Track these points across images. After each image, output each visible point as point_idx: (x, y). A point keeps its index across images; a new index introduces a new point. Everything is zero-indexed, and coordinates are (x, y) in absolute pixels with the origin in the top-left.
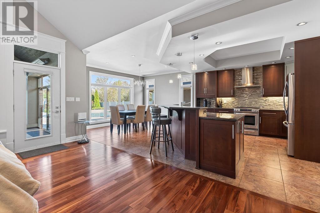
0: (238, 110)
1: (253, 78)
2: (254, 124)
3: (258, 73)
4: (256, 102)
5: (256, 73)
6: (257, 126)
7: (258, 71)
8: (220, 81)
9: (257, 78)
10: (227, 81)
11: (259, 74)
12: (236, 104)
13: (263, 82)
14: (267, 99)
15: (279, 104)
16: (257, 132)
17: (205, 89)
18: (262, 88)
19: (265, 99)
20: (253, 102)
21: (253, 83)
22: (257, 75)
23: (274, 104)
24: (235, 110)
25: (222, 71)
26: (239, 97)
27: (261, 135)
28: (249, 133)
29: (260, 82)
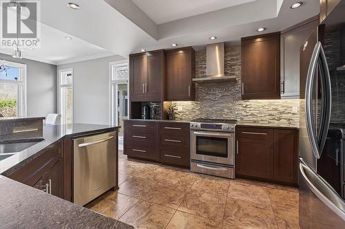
0: (196, 126)
1: (225, 66)
2: (226, 156)
3: (233, 56)
4: (229, 108)
5: (230, 56)
6: (231, 160)
7: (234, 53)
8: (170, 71)
9: (231, 66)
10: (180, 70)
11: (235, 58)
12: (197, 112)
13: (242, 71)
14: (248, 103)
15: (270, 112)
16: (232, 173)
17: (144, 85)
18: (240, 83)
19: (244, 103)
20: (225, 110)
21: (226, 73)
22: (232, 60)
23: (260, 113)
24: (193, 126)
25: (173, 52)
26: (202, 100)
27: (238, 177)
28: (217, 173)
29: (237, 73)
